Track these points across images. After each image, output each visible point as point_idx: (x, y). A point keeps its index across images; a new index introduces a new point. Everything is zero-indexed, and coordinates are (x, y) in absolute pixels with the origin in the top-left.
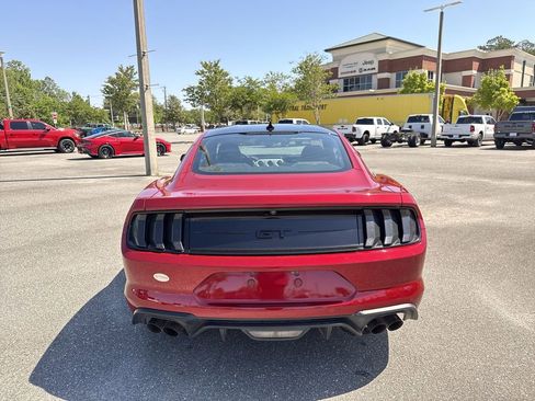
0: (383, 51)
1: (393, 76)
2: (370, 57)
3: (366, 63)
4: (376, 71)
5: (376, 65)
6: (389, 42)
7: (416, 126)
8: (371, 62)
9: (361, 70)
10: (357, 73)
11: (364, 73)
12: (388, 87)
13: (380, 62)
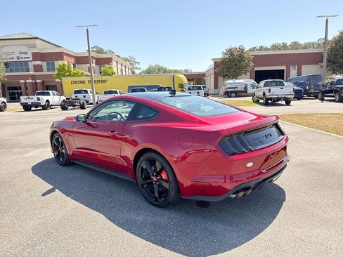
0: (34, 46)
1: (44, 64)
2: (24, 49)
3: (21, 53)
4: (31, 59)
5: (30, 55)
6: (37, 41)
7: (80, 96)
8: (26, 53)
9: (18, 58)
10: (15, 60)
11: (21, 60)
12: (42, 71)
13: (32, 53)
